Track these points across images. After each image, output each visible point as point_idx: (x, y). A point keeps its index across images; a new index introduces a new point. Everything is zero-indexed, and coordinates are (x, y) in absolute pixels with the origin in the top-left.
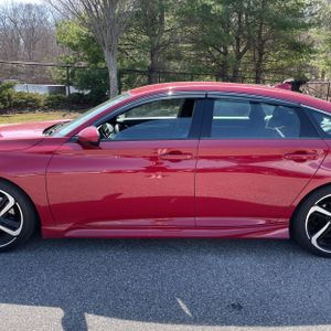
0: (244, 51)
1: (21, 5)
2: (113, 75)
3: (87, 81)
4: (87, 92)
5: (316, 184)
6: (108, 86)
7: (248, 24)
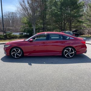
0: (66, 23)
1: (11, 13)
2: (34, 30)
3: (28, 31)
4: (28, 34)
5: (65, 47)
6: (33, 32)
7: (67, 17)
